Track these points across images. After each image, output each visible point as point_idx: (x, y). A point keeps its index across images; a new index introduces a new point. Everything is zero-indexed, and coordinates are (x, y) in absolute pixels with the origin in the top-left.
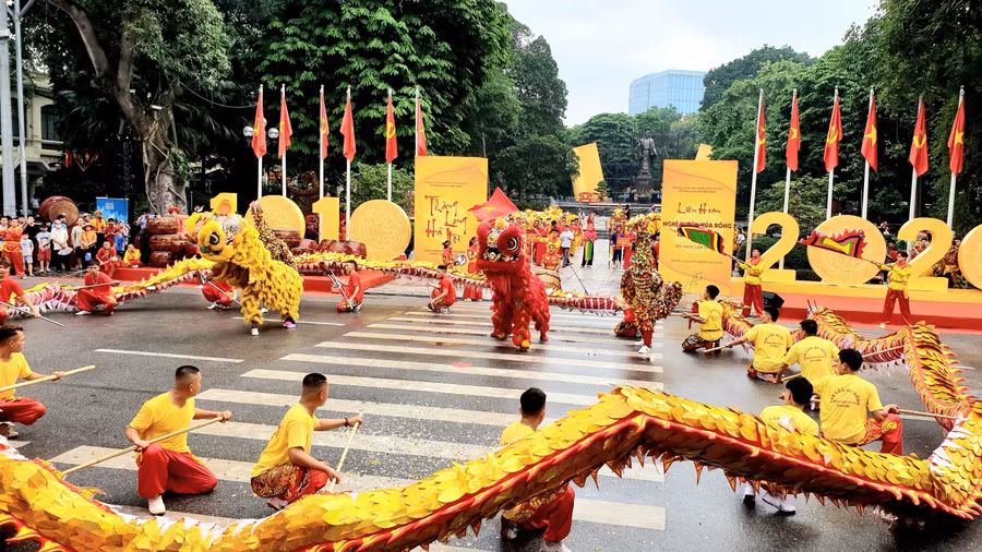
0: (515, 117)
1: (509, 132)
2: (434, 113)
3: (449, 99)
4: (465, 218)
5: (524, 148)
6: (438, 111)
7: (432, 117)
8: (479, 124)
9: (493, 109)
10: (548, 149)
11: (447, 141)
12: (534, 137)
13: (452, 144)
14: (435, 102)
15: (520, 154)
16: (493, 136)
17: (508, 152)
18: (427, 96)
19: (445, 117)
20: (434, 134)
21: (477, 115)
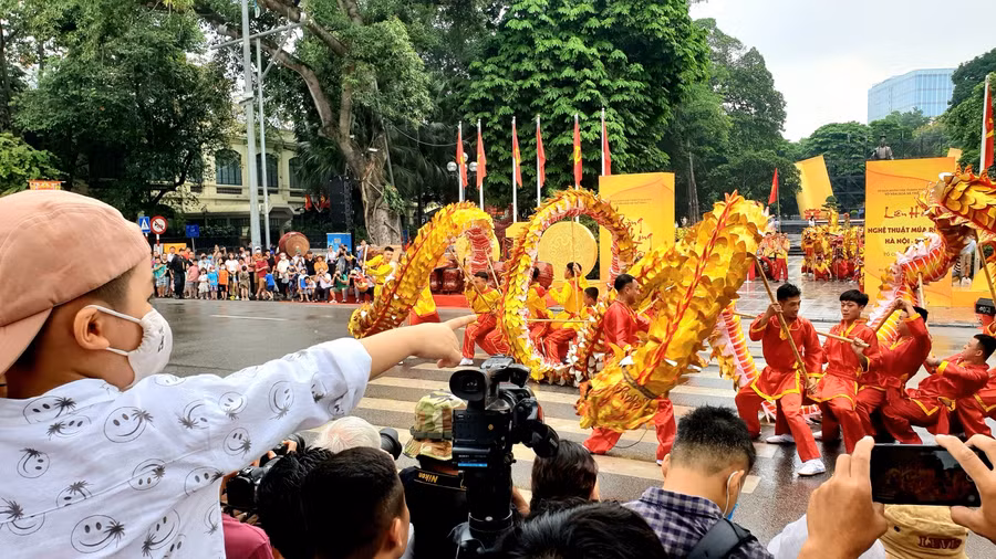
0: (725, 133)
1: (722, 150)
2: (627, 134)
3: (645, 120)
4: (651, 235)
5: (738, 166)
6: (633, 132)
7: (625, 138)
8: (685, 143)
9: (699, 127)
10: (764, 164)
11: (643, 162)
12: (749, 153)
13: (648, 164)
14: (628, 123)
15: (733, 172)
16: (700, 154)
17: (720, 170)
18: (620, 118)
19: (642, 137)
20: (627, 156)
21: (682, 134)
